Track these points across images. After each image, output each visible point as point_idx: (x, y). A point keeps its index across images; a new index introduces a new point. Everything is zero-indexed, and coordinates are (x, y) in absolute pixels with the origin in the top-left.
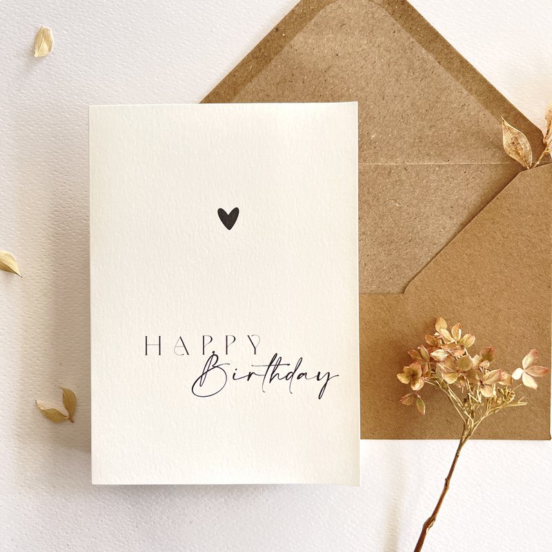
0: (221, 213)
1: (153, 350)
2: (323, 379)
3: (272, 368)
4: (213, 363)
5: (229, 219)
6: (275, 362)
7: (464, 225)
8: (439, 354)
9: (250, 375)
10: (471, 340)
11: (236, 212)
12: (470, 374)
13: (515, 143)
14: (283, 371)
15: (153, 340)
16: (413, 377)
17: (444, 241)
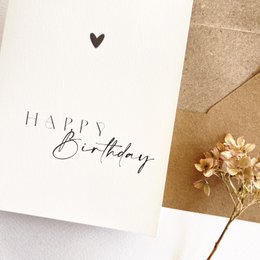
0: (92, 36)
1: (31, 121)
2: (144, 160)
3: (109, 147)
4: (70, 137)
5: (97, 41)
6: (112, 143)
7: (254, 75)
8: (227, 154)
9: (94, 149)
10: (251, 147)
11: (102, 37)
12: (247, 172)
14: (116, 150)
15: (32, 115)
16: (206, 167)
17: (239, 83)
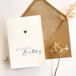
0: (24, 31)
2: (40, 52)
4: (25, 51)
5: (25, 32)
8: (55, 47)
9: (30, 52)
10: (59, 45)
13: (62, 18)
14: (34, 51)
16: (51, 50)
